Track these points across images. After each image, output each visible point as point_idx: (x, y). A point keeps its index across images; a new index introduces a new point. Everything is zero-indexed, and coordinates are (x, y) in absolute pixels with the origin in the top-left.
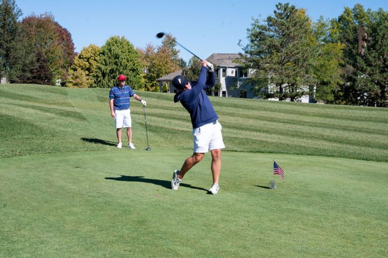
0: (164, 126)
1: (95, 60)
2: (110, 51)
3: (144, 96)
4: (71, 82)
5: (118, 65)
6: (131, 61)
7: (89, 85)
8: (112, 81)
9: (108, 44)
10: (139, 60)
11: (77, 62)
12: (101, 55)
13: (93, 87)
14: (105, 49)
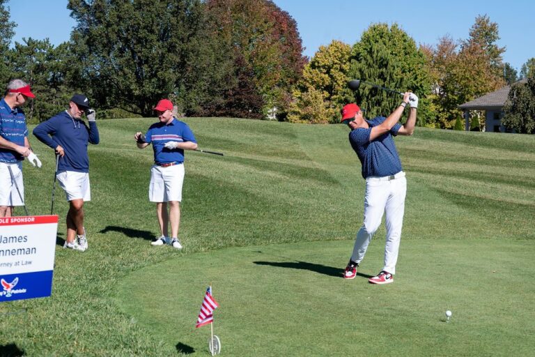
0: (482, 194)
1: (342, 70)
2: (370, 52)
3: (439, 139)
4: (296, 113)
5: (385, 80)
6: (409, 71)
7: (331, 119)
8: (374, 111)
9: (367, 39)
10: (425, 69)
11: (309, 74)
12: (353, 60)
13: (338, 123)
14: (361, 50)
